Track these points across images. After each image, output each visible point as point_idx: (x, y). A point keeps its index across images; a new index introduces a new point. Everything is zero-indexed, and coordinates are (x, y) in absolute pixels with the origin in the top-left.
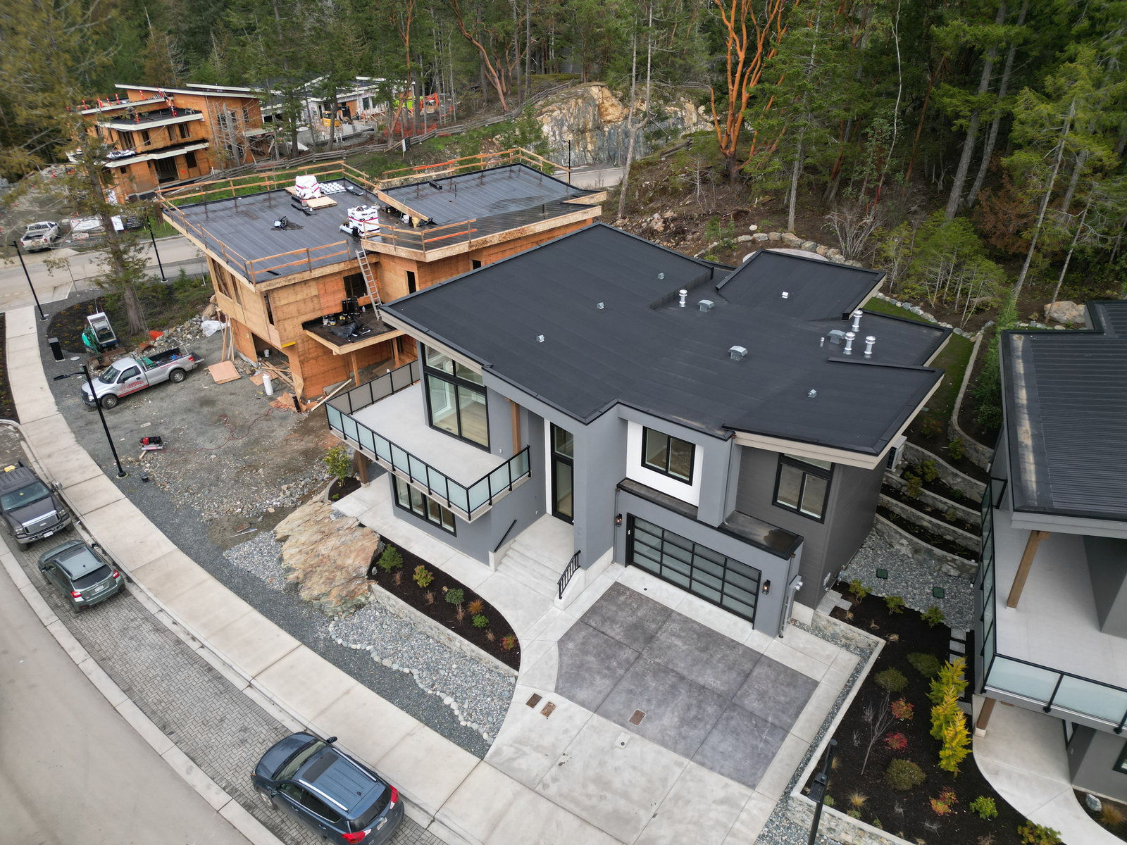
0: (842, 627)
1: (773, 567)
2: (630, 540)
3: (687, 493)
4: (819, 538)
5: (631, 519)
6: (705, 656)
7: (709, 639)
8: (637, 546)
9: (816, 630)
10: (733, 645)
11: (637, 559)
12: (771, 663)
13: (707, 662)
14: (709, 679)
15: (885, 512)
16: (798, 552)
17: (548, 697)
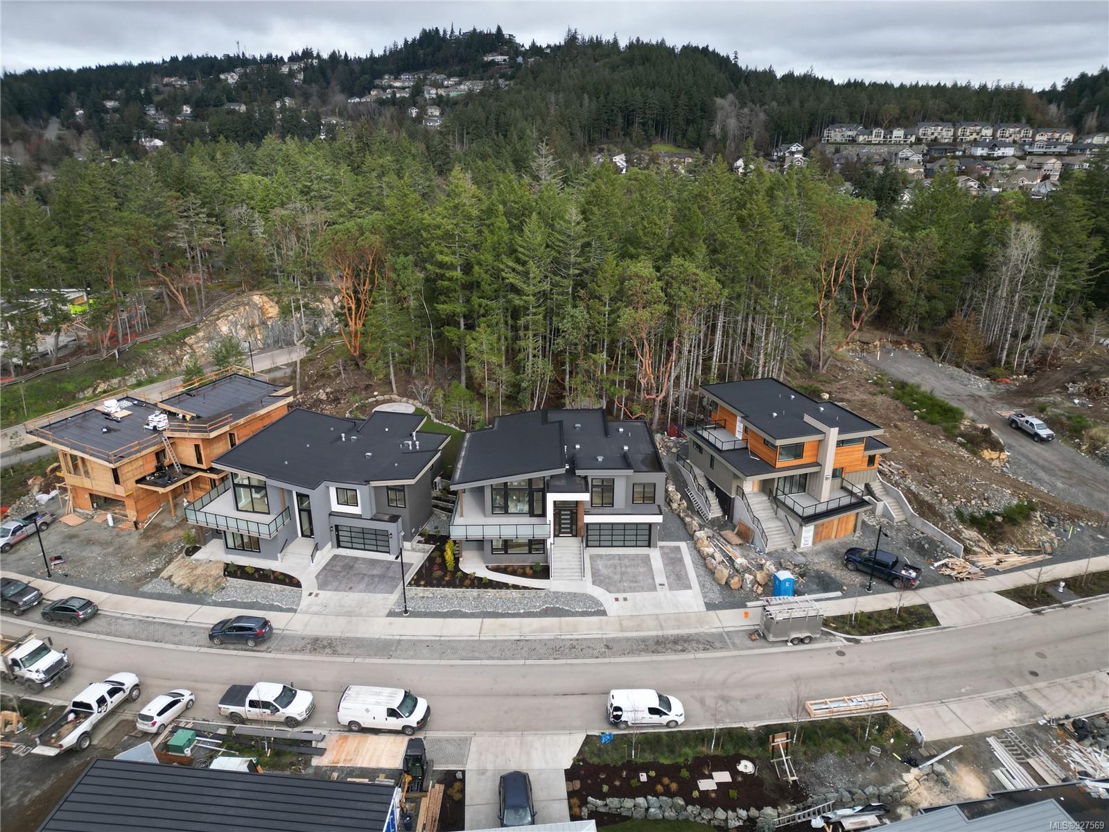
0: (421, 545)
1: (391, 527)
2: (338, 536)
3: (356, 510)
4: (405, 513)
5: (337, 526)
6: (373, 567)
7: (373, 562)
8: (341, 538)
9: (413, 550)
10: (383, 561)
11: (342, 544)
14: (375, 572)
15: (436, 506)
16: (400, 520)
17: (316, 591)
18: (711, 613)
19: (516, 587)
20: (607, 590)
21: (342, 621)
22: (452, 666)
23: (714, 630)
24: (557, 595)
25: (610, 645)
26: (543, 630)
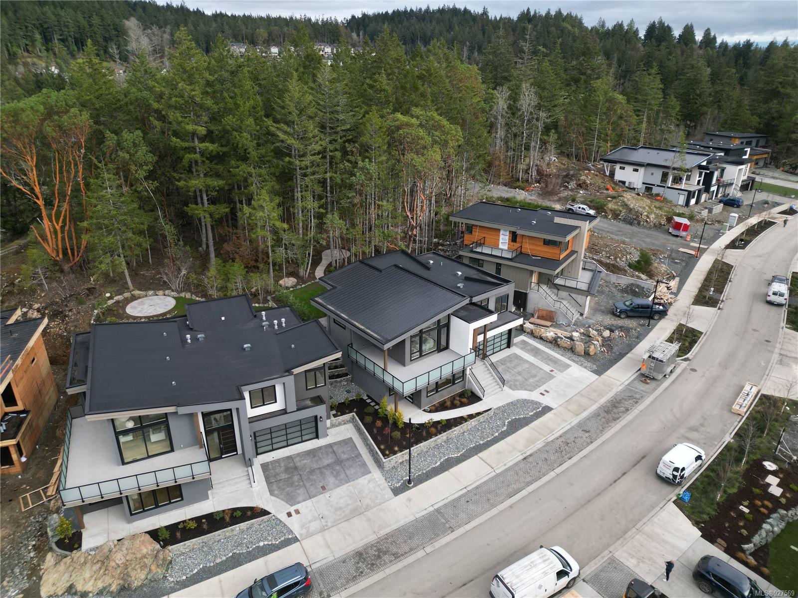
0: (341, 418)
1: (320, 411)
2: (256, 443)
3: (275, 407)
5: (255, 434)
6: (317, 458)
7: (311, 453)
8: (259, 445)
9: (333, 426)
10: (320, 448)
11: (260, 450)
12: (335, 443)
13: (320, 459)
14: (326, 462)
17: (292, 509)
18: (602, 376)
19: (471, 417)
20: (526, 389)
21: (358, 523)
22: (511, 507)
23: (620, 388)
24: (502, 410)
25: (585, 428)
26: (531, 441)
